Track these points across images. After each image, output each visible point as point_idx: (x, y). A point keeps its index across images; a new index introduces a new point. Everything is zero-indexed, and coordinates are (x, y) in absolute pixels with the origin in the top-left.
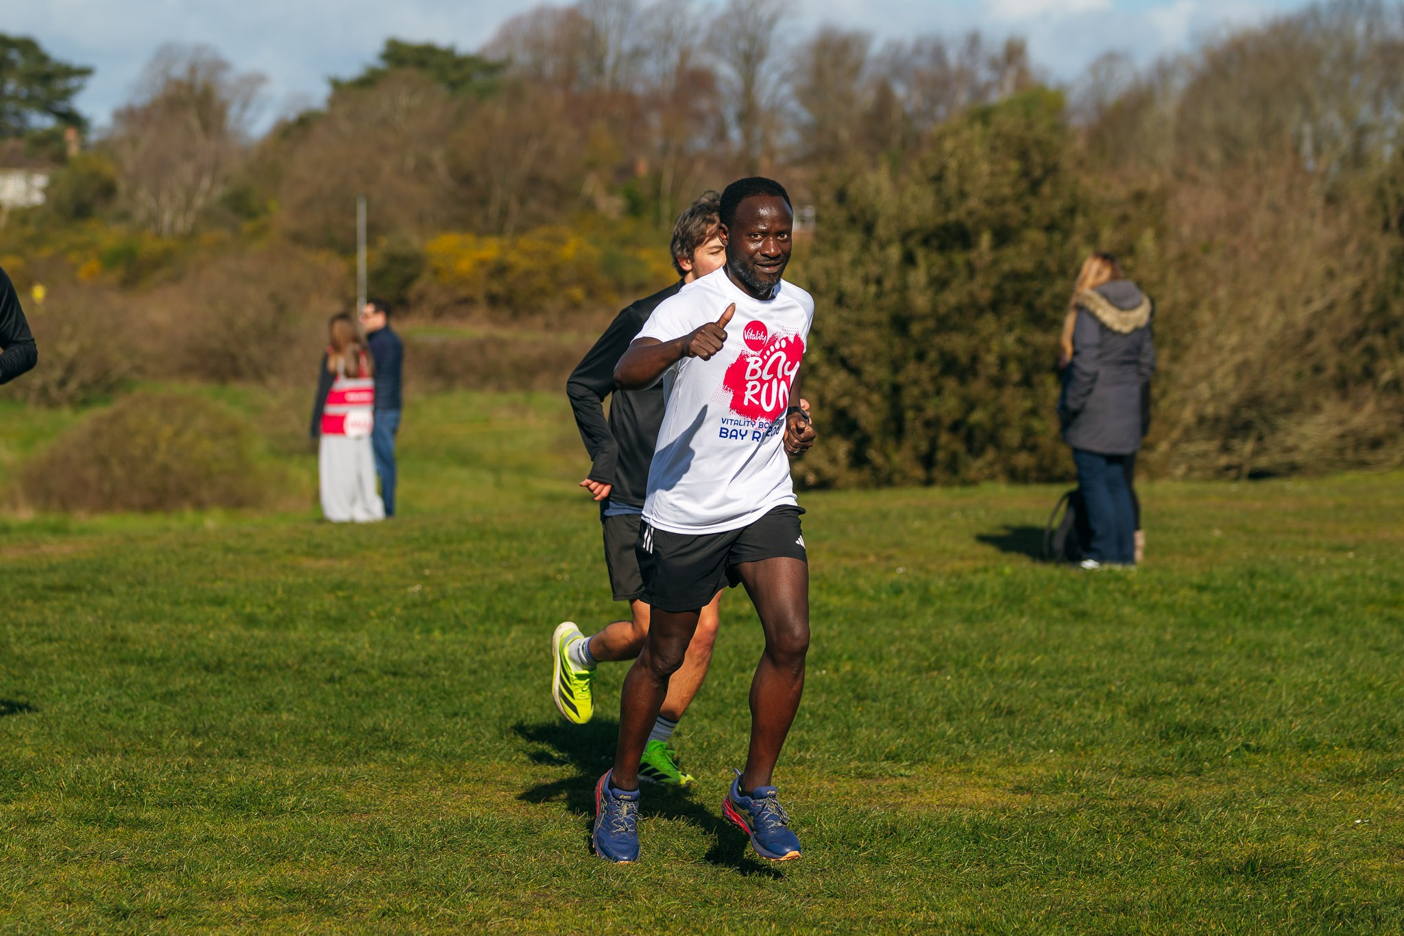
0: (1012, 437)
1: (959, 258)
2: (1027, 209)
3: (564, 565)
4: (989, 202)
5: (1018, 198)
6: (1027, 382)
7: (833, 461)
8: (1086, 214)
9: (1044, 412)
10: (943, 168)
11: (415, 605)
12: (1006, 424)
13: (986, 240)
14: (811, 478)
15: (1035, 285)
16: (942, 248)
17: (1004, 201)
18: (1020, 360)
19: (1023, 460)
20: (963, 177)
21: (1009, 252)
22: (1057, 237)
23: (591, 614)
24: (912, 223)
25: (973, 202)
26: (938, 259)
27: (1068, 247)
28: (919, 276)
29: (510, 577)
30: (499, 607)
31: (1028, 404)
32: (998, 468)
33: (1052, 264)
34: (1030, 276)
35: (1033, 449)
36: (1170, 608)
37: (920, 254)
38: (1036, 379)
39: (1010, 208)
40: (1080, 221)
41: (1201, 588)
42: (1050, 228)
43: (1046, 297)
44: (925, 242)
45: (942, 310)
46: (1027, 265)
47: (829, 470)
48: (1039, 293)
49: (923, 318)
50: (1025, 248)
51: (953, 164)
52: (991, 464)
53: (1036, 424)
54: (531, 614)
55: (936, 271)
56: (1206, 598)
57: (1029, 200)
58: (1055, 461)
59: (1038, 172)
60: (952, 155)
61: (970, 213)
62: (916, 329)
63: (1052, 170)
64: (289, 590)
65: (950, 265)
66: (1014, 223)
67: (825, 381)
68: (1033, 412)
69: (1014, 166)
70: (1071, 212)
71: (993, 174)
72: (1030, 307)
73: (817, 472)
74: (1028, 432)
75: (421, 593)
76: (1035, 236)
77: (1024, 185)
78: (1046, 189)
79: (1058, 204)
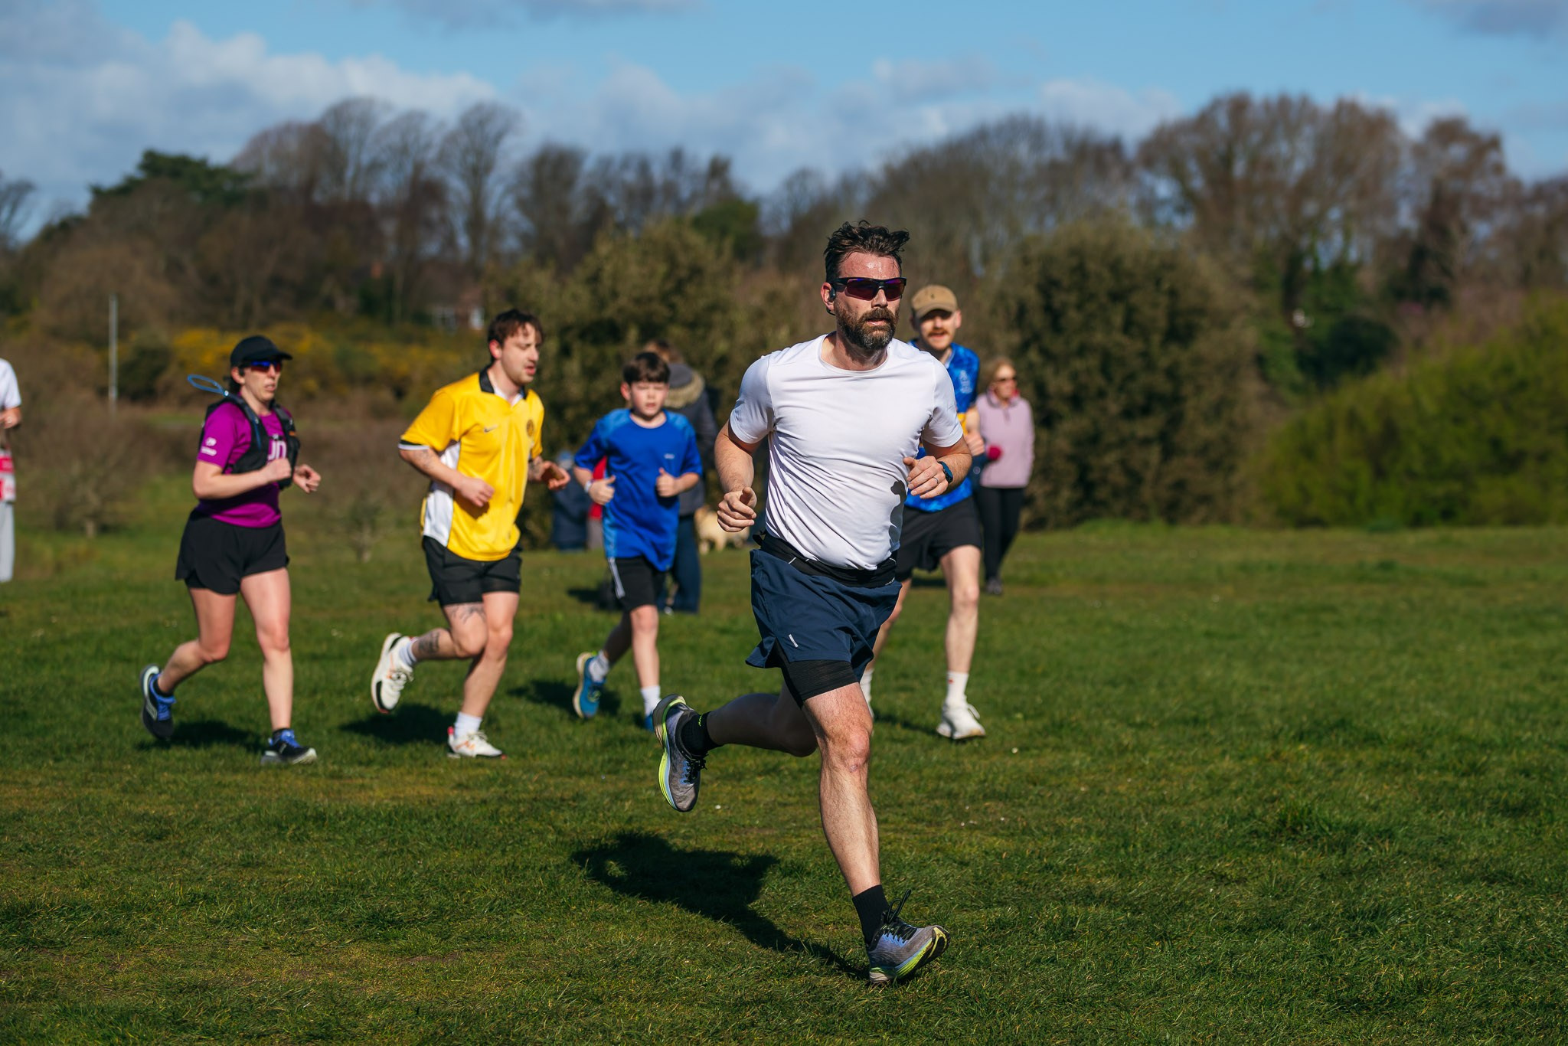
1: (611, 351)
2: (672, 307)
3: (175, 614)
4: (638, 301)
5: (665, 298)
8: (724, 311)
10: (600, 270)
11: (34, 647)
13: (633, 334)
16: (596, 341)
17: (650, 299)
20: (615, 277)
22: (700, 332)
24: (570, 319)
25: (623, 301)
26: (592, 352)
28: (573, 367)
29: (125, 623)
30: (107, 648)
36: (693, 649)
37: (577, 347)
39: (656, 306)
40: (717, 317)
41: (724, 631)
42: (692, 325)
44: (582, 336)
45: (594, 397)
49: (576, 404)
51: (608, 268)
54: (134, 654)
55: (589, 363)
56: (725, 639)
57: (674, 299)
59: (683, 273)
60: (607, 258)
61: (620, 310)
62: (570, 414)
63: (696, 271)
65: (602, 358)
66: (659, 320)
69: (662, 268)
70: (713, 308)
71: (642, 275)
75: (42, 638)
77: (670, 285)
78: (691, 289)
79: (702, 303)
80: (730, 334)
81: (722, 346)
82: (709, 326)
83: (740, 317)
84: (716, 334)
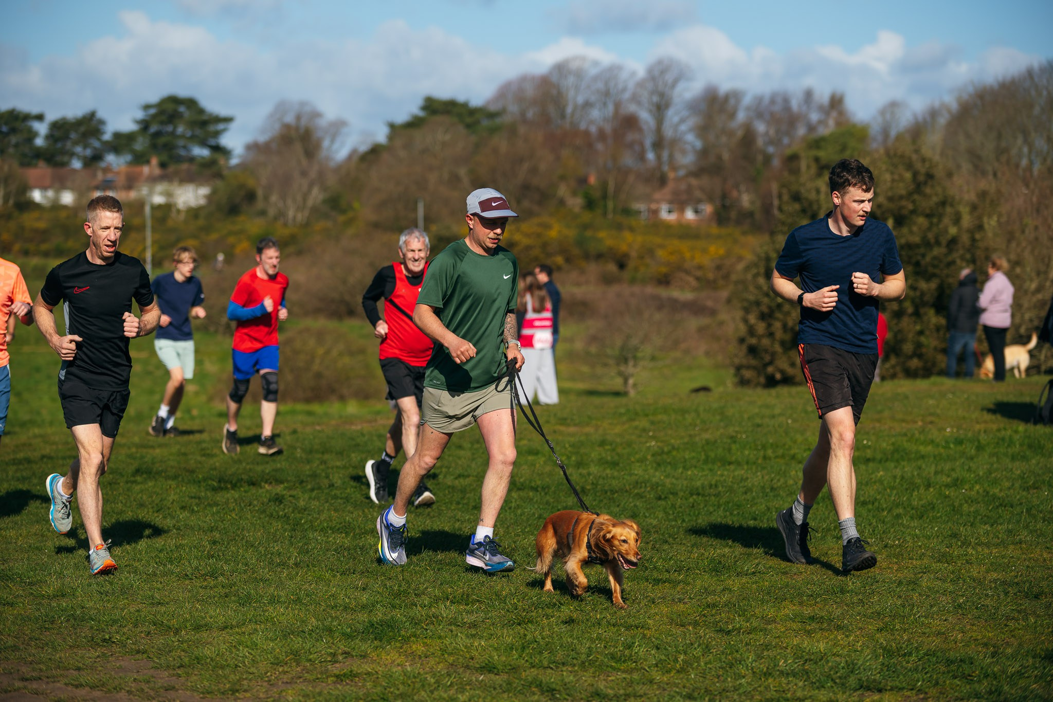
0: (908, 348)
2: (914, 202)
4: (890, 199)
5: (909, 195)
6: (917, 314)
7: (793, 365)
8: (952, 205)
9: (927, 333)
12: (903, 340)
14: (778, 376)
15: (922, 250)
17: (901, 197)
18: (913, 301)
19: (915, 363)
21: (905, 230)
22: (935, 220)
23: (770, 459)
27: (941, 226)
31: (918, 328)
32: (898, 369)
33: (930, 236)
34: (917, 246)
35: (920, 356)
38: (922, 311)
39: (904, 203)
40: (949, 210)
42: (928, 216)
43: (928, 259)
46: (916, 239)
47: (790, 371)
48: (924, 256)
50: (915, 229)
52: (893, 367)
53: (923, 339)
57: (916, 197)
58: (934, 364)
59: (921, 178)
63: (930, 176)
64: (572, 446)
66: (905, 212)
67: (788, 314)
68: (921, 333)
69: (908, 175)
70: (943, 203)
71: (893, 181)
72: (917, 264)
73: (782, 372)
74: (919, 345)
76: (921, 220)
77: (912, 187)
78: (928, 190)
79: (935, 199)
80: (957, 220)
81: (953, 231)
82: (941, 217)
83: (965, 211)
84: (946, 221)
